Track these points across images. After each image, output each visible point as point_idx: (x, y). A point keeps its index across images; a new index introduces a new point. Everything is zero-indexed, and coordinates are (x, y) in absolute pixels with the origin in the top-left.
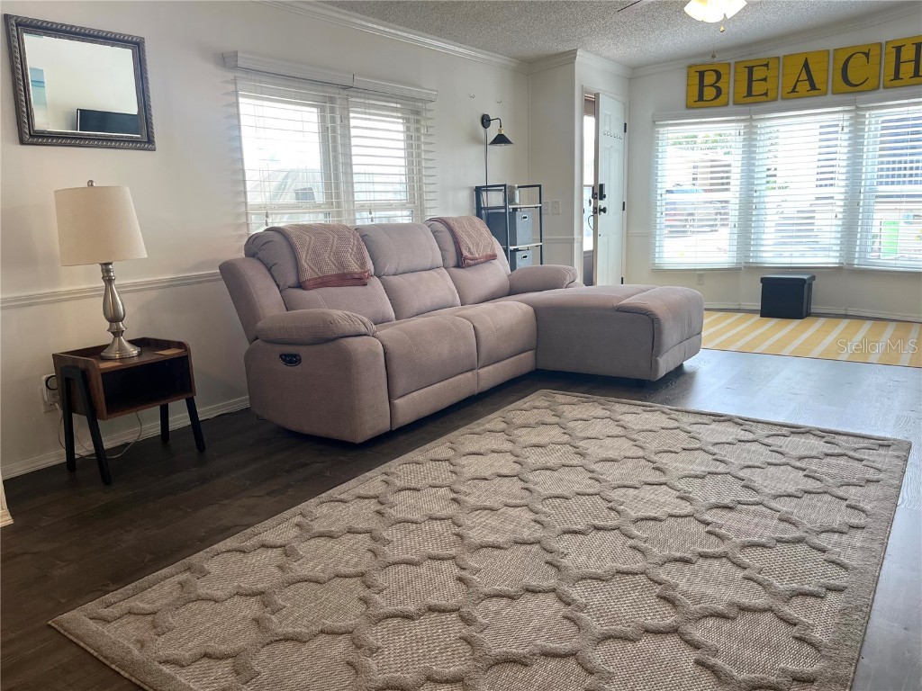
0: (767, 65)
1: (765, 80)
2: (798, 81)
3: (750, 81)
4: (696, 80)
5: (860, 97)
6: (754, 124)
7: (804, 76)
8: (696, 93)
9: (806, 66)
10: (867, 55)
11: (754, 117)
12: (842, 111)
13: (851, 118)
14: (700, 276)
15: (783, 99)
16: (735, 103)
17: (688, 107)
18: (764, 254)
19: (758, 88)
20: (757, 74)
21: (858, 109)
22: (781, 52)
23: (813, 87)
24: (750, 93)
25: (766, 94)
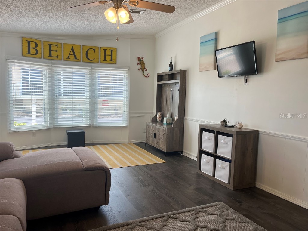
0: (57, 45)
1: (56, 51)
2: (70, 54)
3: (50, 50)
4: (27, 44)
5: (93, 65)
6: (53, 68)
7: (72, 53)
8: (27, 50)
9: (72, 49)
10: (94, 50)
11: (53, 65)
12: (87, 69)
13: (90, 72)
14: (33, 133)
15: (64, 60)
16: (44, 58)
17: (23, 55)
18: (60, 122)
19: (53, 53)
20: (53, 48)
21: (92, 69)
22: (63, 42)
23: (76, 58)
24: (50, 55)
25: (57, 57)
